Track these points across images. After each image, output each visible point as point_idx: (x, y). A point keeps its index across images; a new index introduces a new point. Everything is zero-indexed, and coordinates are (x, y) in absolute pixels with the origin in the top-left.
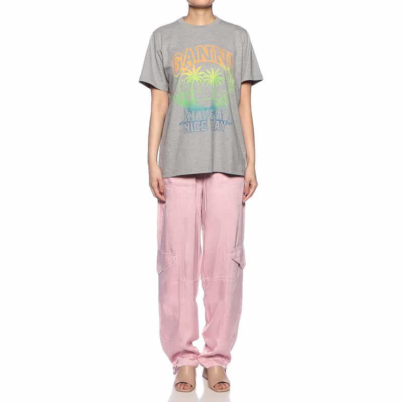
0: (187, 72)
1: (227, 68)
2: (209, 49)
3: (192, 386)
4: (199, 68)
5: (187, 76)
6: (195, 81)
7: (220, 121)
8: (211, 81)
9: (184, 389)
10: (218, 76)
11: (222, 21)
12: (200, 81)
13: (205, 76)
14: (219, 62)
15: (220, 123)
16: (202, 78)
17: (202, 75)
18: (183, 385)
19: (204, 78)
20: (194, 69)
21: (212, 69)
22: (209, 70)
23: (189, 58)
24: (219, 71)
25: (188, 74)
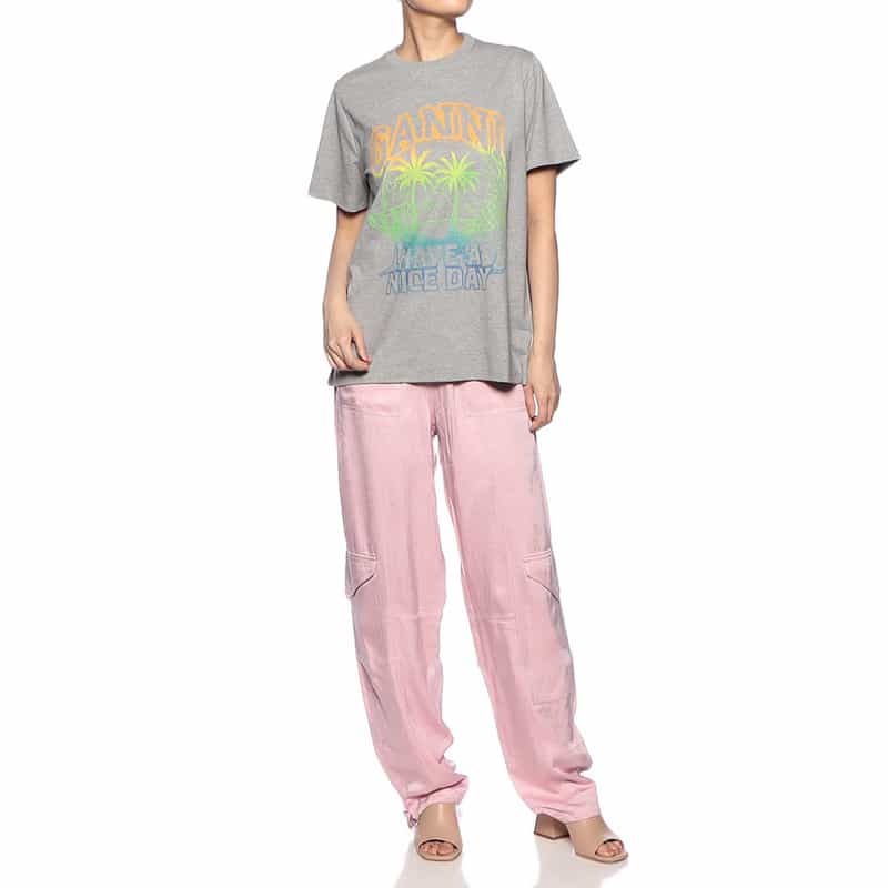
0: (398, 164)
1: (486, 148)
2: (447, 109)
3: (455, 847)
4: (425, 154)
5: (399, 173)
6: (418, 182)
7: (476, 266)
8: (452, 182)
9: (438, 854)
10: (467, 170)
11: (478, 43)
12: (429, 182)
13: (439, 171)
14: (468, 139)
15: (478, 271)
16: (432, 175)
17: (432, 170)
18: (436, 845)
19: (438, 175)
20: (413, 158)
21: (453, 156)
22: (446, 157)
23: (404, 133)
24: (469, 159)
25: (402, 169)
